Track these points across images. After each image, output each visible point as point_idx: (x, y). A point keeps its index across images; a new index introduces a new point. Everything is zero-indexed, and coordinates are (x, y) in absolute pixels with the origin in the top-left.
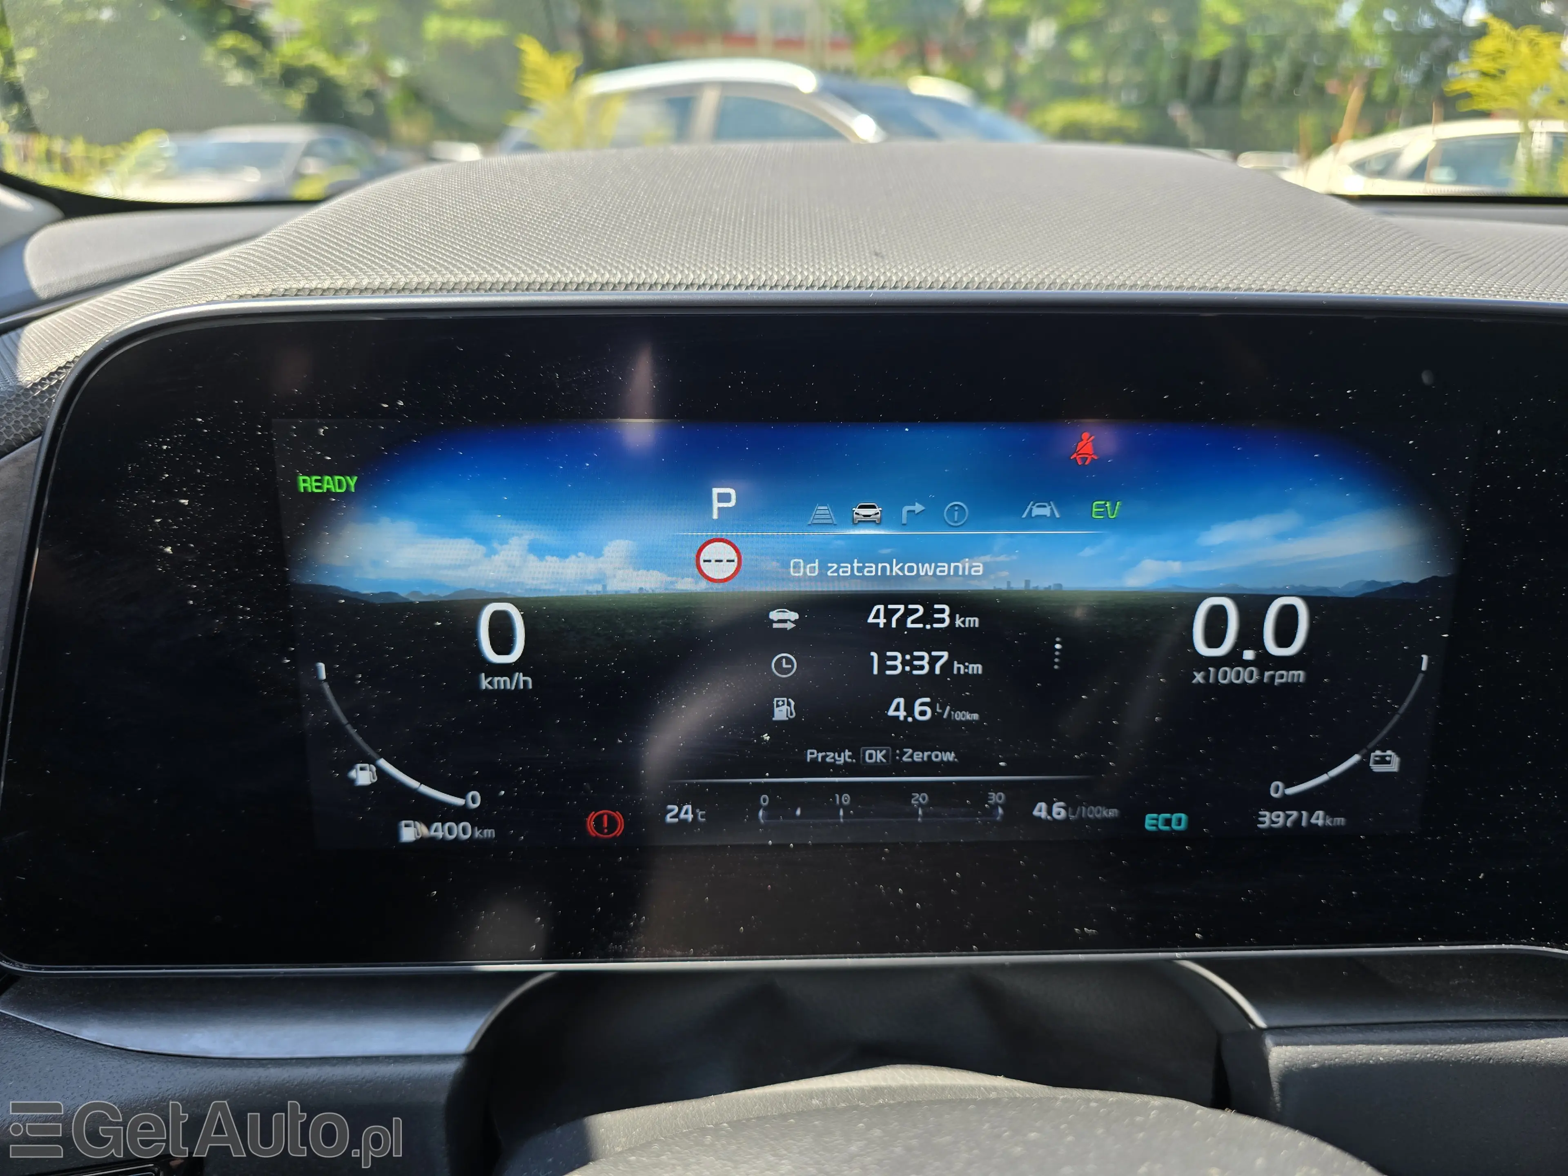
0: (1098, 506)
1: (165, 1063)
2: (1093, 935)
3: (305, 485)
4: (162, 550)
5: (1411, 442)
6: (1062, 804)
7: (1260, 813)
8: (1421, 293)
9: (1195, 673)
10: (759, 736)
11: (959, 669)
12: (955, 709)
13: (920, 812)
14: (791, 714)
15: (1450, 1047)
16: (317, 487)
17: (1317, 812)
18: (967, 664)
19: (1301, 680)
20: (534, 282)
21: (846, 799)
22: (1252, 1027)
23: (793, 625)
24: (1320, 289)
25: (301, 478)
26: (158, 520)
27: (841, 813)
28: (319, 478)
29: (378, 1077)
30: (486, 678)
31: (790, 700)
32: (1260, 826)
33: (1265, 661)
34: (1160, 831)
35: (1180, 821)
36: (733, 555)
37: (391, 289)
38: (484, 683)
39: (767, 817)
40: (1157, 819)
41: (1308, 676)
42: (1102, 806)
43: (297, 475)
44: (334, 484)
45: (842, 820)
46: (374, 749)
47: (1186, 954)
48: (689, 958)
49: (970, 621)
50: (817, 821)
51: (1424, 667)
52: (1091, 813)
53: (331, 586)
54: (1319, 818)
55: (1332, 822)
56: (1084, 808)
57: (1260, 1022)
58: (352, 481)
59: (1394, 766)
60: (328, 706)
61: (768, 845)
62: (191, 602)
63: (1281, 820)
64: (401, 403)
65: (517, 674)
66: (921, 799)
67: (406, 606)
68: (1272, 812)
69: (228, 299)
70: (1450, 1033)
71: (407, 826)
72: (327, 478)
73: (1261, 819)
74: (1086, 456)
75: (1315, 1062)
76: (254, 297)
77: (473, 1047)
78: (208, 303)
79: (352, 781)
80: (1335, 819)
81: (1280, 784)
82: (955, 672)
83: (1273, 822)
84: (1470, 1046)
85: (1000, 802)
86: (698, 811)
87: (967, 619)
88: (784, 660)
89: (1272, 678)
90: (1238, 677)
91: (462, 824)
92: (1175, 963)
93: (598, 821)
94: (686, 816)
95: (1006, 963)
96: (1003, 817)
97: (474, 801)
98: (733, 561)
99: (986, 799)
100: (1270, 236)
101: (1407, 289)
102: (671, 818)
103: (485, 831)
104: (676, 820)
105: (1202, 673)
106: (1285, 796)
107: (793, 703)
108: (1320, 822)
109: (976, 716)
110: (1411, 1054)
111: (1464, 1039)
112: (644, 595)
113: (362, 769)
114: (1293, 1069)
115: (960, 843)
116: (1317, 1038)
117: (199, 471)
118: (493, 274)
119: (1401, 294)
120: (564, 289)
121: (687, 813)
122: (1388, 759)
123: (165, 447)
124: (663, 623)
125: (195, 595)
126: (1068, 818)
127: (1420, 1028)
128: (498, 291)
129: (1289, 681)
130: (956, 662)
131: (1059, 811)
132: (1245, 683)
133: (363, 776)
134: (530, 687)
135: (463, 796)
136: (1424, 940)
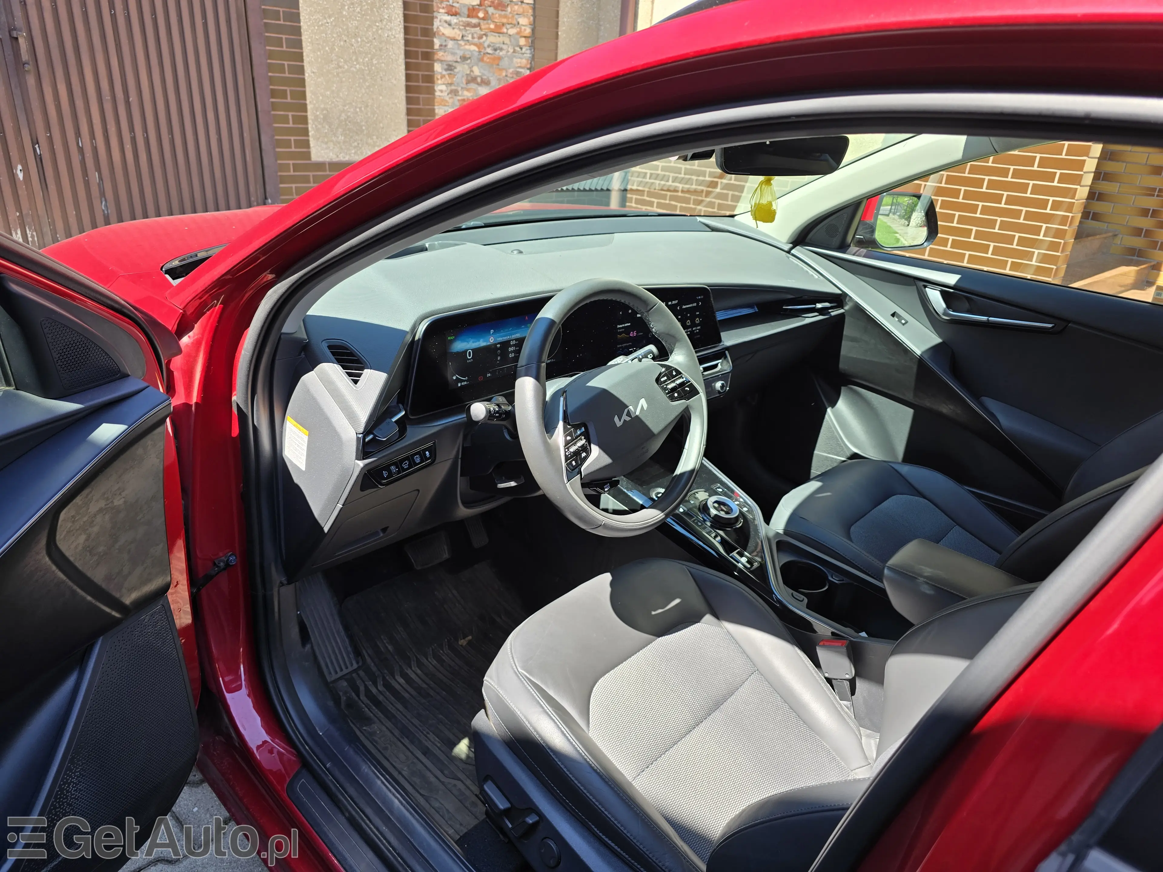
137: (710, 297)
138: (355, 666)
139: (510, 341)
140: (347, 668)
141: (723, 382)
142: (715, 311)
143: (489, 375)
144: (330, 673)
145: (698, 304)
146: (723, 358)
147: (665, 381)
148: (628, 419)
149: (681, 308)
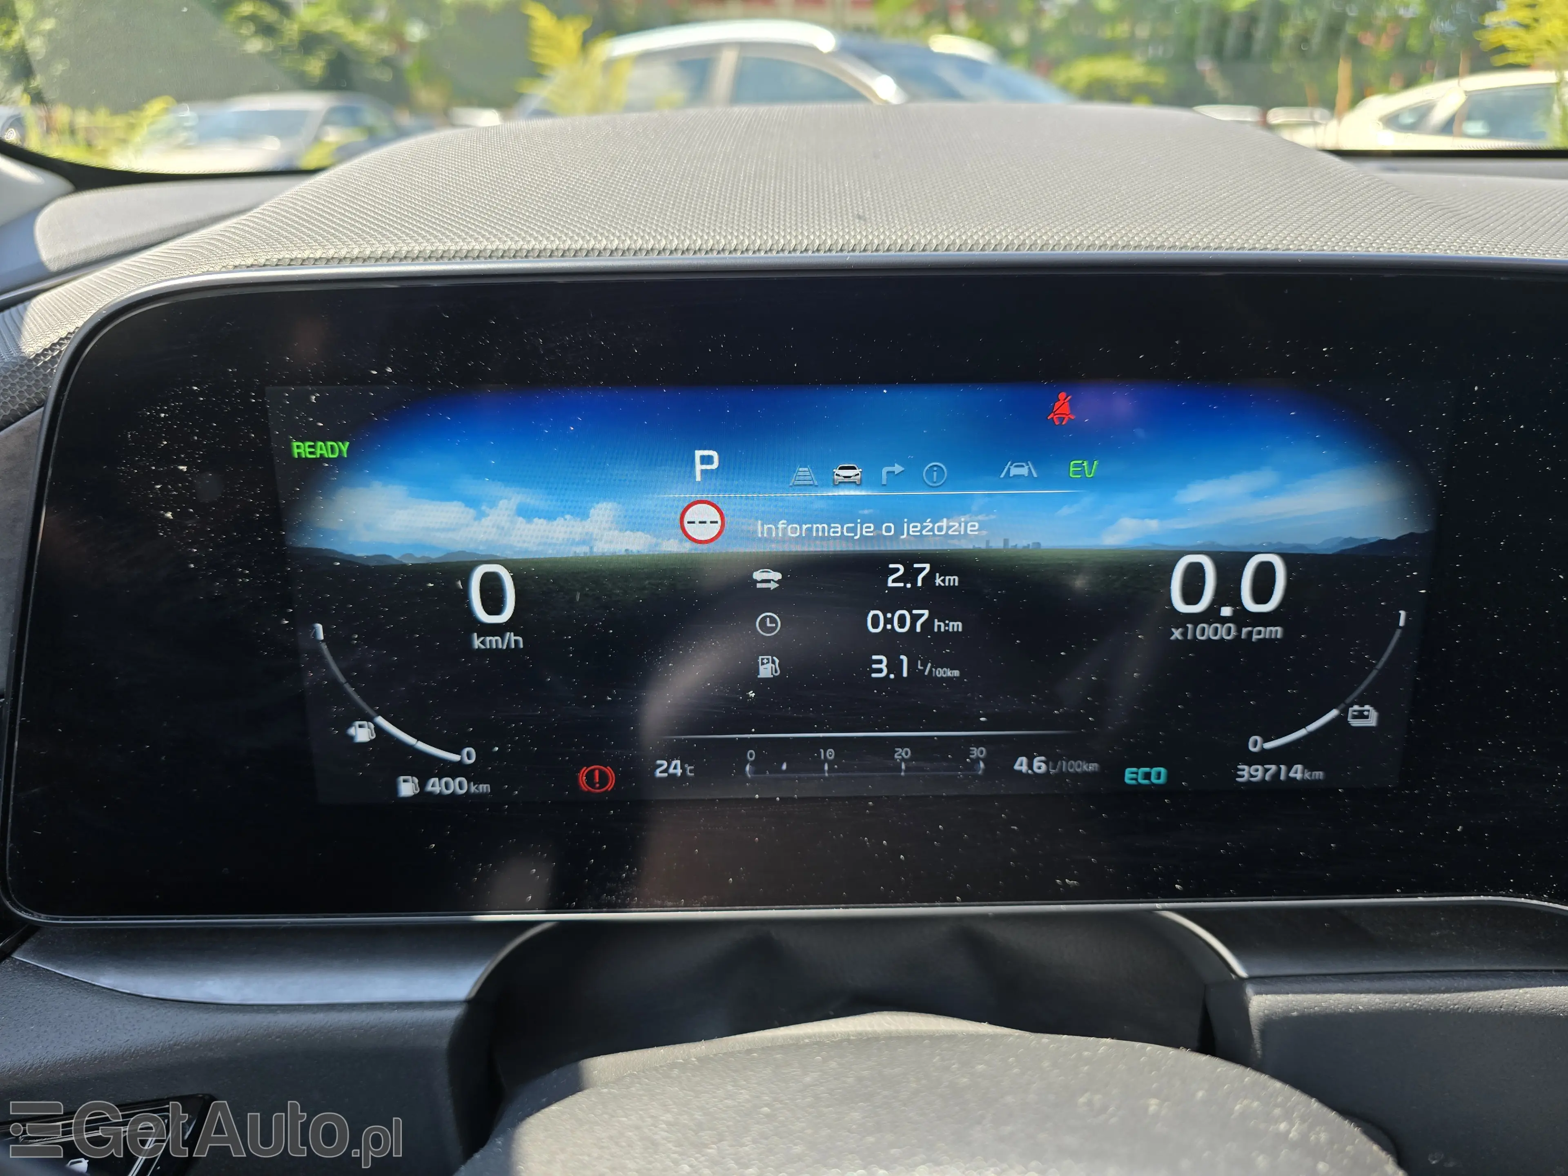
0: (1076, 465)
1: (179, 1008)
2: (1075, 886)
3: (299, 451)
4: (163, 515)
5: (1387, 399)
6: (1043, 758)
7: (1239, 767)
8: (1404, 250)
9: (1173, 630)
10: (744, 693)
11: (939, 626)
12: (936, 665)
13: (903, 766)
14: (776, 672)
15: (1429, 996)
16: (311, 453)
17: (1296, 766)
18: (947, 622)
19: (1279, 636)
20: (521, 249)
21: (831, 754)
22: (1233, 976)
23: (777, 585)
24: (1302, 247)
25: (295, 444)
26: (159, 487)
27: (826, 767)
28: (312, 444)
29: (383, 1022)
30: (478, 637)
31: (774, 658)
32: (1239, 779)
33: (1242, 617)
34: (1140, 785)
35: (1159, 774)
36: (717, 518)
37: (381, 258)
38: (477, 643)
39: (755, 772)
40: (1137, 773)
41: (1285, 632)
42: (1082, 761)
43: (291, 441)
44: (327, 449)
45: (827, 775)
46: (372, 706)
47: (1166, 905)
48: (680, 908)
49: (949, 580)
50: (802, 775)
51: (1402, 623)
52: (1072, 767)
53: (326, 550)
54: (1298, 772)
55: (1311, 776)
56: (1064, 763)
57: (1241, 972)
58: (345, 447)
59: (1372, 721)
60: (327, 666)
61: (755, 799)
62: (192, 566)
63: (1260, 774)
64: (389, 370)
65: (508, 633)
66: (903, 754)
67: (400, 569)
68: (1250, 766)
69: (224, 270)
70: (1429, 983)
71: (405, 781)
72: (320, 444)
73: (1239, 773)
74: (1064, 416)
75: (1294, 1010)
76: (248, 267)
77: (473, 994)
78: (203, 273)
79: (352, 738)
80: (1314, 773)
81: (1258, 738)
82: (936, 630)
83: (1252, 776)
84: (1449, 995)
85: (981, 756)
86: (686, 766)
87: (947, 578)
88: (768, 619)
89: (1250, 634)
90: (1216, 634)
91: (458, 780)
92: (1157, 914)
93: (590, 776)
94: (675, 771)
95: (990, 914)
96: (985, 770)
97: (469, 758)
98: (716, 522)
99: (968, 754)
100: (1256, 194)
101: (1391, 246)
102: (660, 772)
103: (481, 786)
104: (666, 775)
105: (1180, 630)
106: (1263, 750)
107: (777, 661)
108: (1299, 776)
109: (956, 673)
110: (1390, 1003)
111: (1443, 988)
112: (629, 556)
113: (360, 726)
114: (1273, 1017)
115: (942, 797)
116: (1296, 987)
117: (196, 438)
118: (481, 242)
119: (1383, 252)
120: (550, 256)
121: (676, 768)
122: (1366, 713)
123: (163, 415)
124: (649, 583)
125: (196, 559)
126: (1048, 771)
127: (1400, 977)
128: (486, 258)
129: (1267, 637)
130: (936, 620)
131: (1040, 765)
132: (1222, 639)
133: (362, 733)
134: (521, 646)
135: (458, 752)
136: (1403, 892)
139: (883, 560)
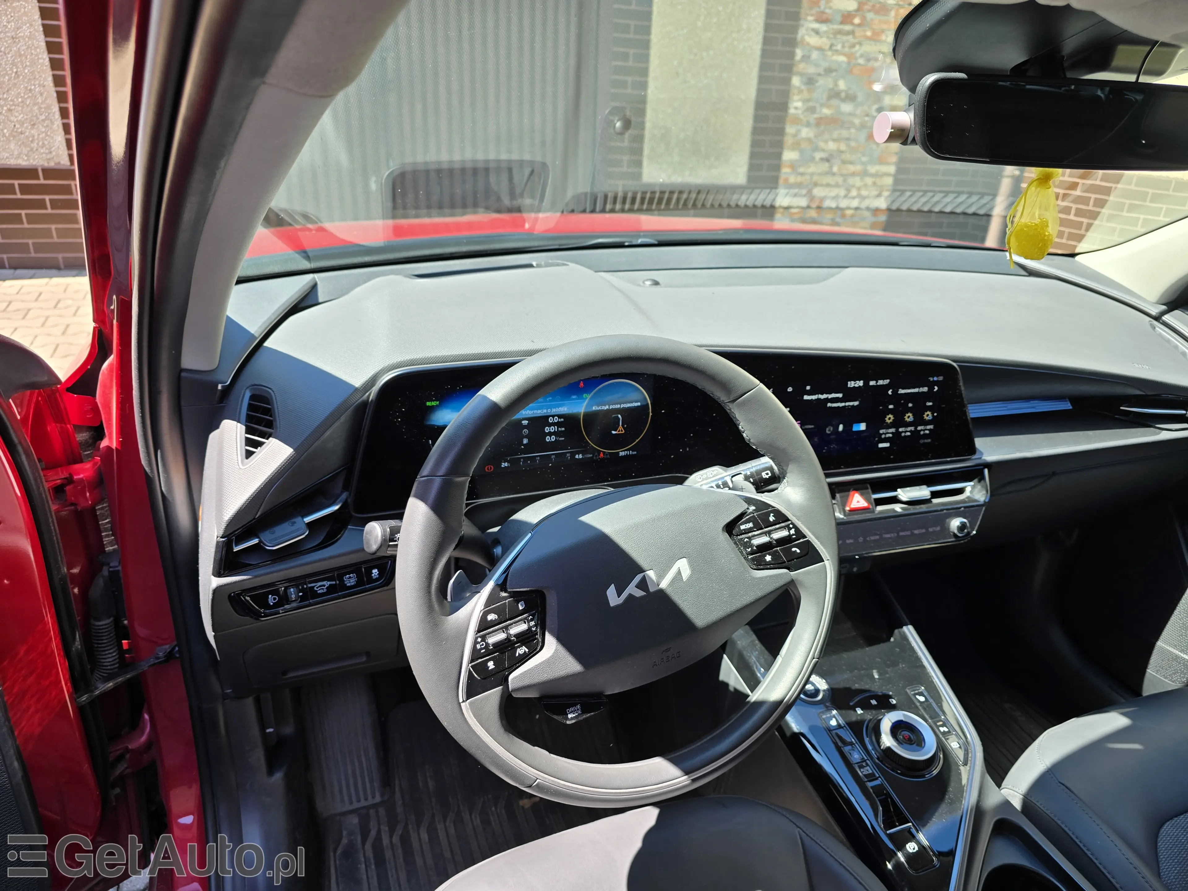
12: (559, 438)
16: (431, 404)
18: (561, 428)
21: (538, 458)
23: (527, 424)
25: (428, 403)
27: (538, 461)
44: (434, 404)
56: (585, 455)
58: (438, 403)
61: (523, 470)
62: (404, 430)
66: (553, 457)
74: (582, 386)
80: (635, 452)
82: (559, 430)
83: (622, 454)
85: (569, 455)
88: (525, 431)
96: (570, 458)
99: (566, 455)
107: (527, 440)
108: (632, 454)
109: (563, 439)
117: (407, 403)
131: (580, 456)
137: (956, 380)
138: (378, 799)
139: (548, 417)
140: (366, 799)
141: (965, 520)
142: (966, 402)
143: (506, 464)
144: (342, 801)
145: (931, 389)
146: (976, 480)
147: (750, 530)
148: (639, 593)
149: (895, 392)
